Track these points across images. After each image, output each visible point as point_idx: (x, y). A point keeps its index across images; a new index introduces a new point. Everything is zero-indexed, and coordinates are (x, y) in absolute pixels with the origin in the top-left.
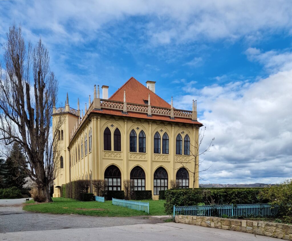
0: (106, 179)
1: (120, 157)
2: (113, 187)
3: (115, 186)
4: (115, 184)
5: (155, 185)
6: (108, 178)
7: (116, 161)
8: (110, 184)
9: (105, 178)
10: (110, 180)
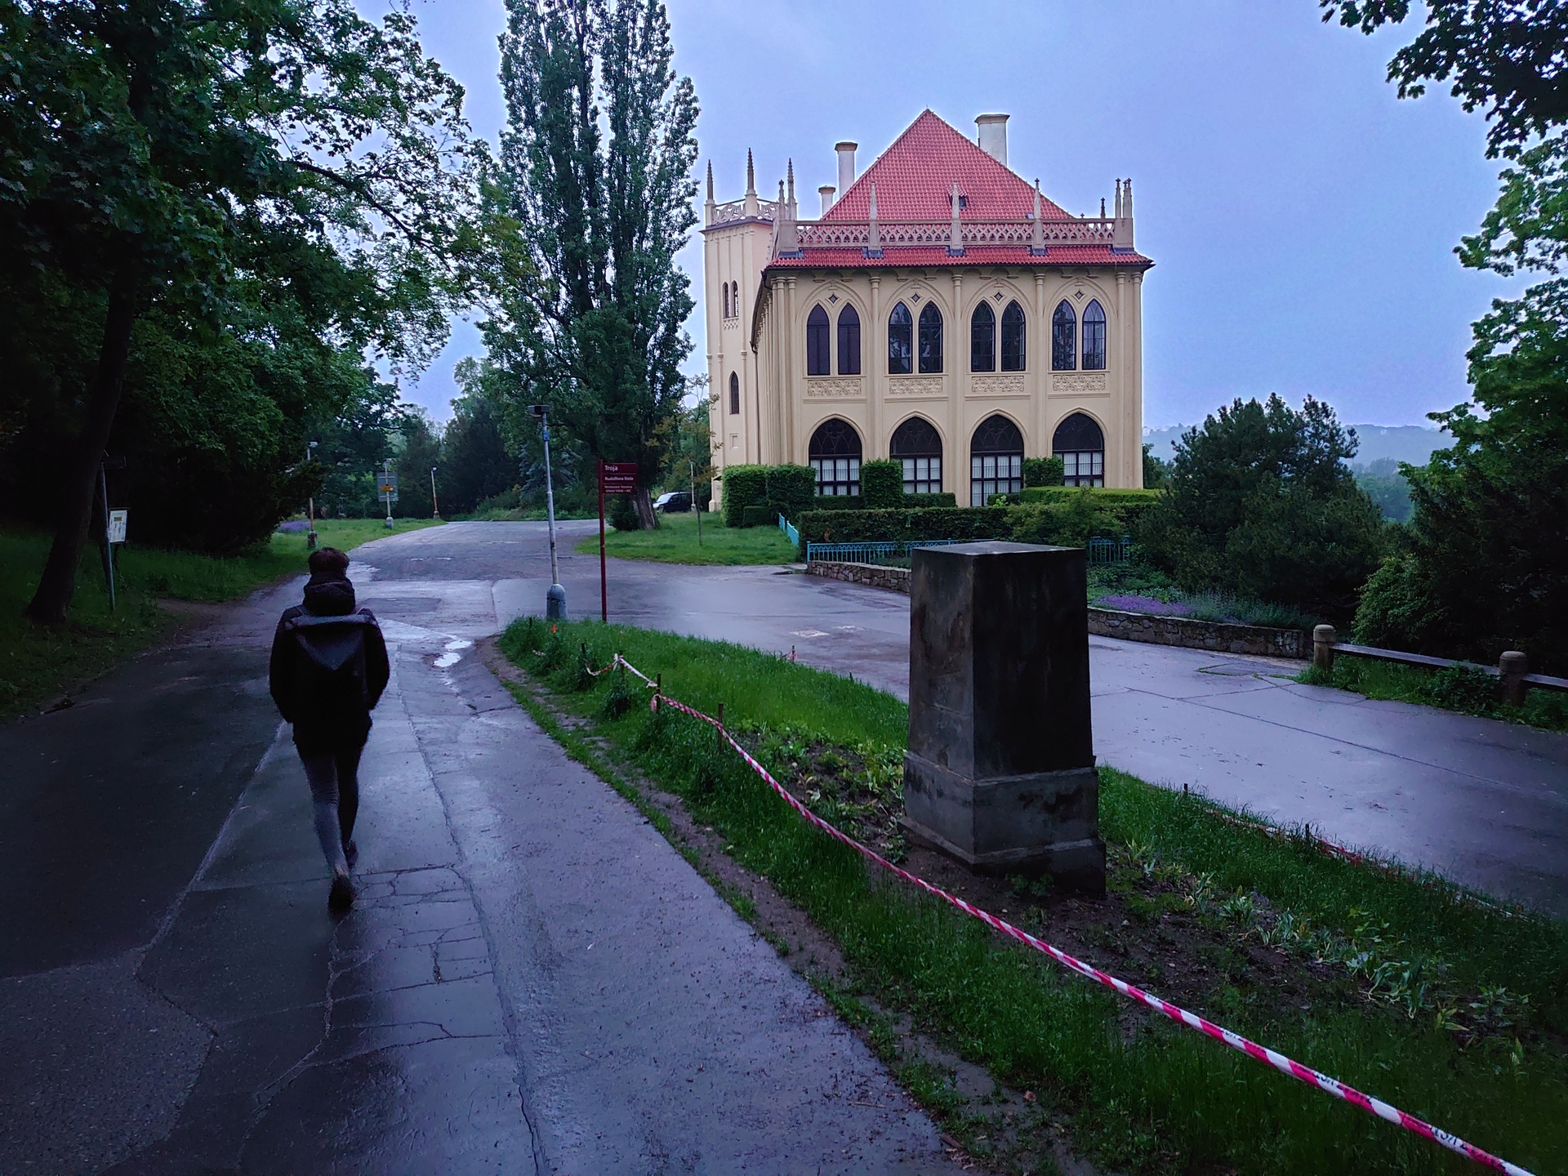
0: (815, 465)
1: (858, 392)
2: (835, 484)
3: (842, 483)
4: (842, 477)
5: (977, 475)
6: (821, 460)
7: (845, 405)
8: (828, 478)
9: (811, 459)
10: (828, 465)
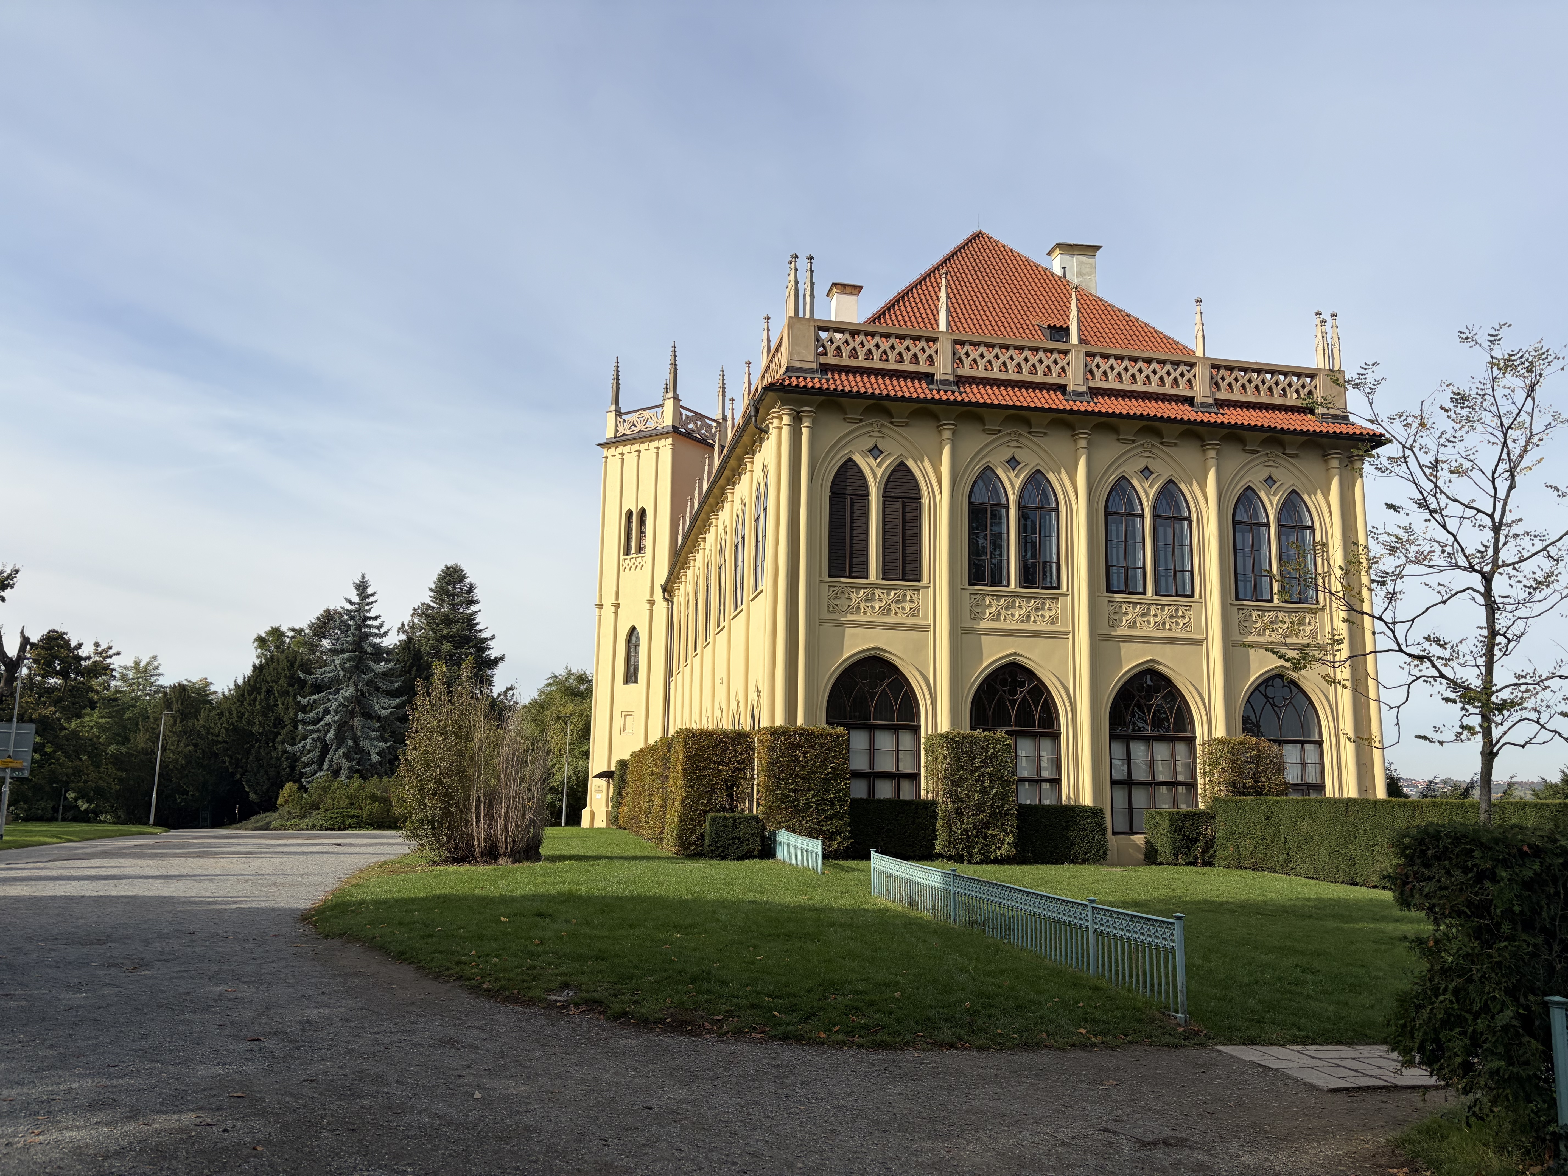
1: (915, 612)
2: (871, 777)
3: (885, 776)
4: (885, 765)
5: (1120, 773)
6: (848, 727)
7: (891, 633)
8: (859, 763)
10: (860, 738)
